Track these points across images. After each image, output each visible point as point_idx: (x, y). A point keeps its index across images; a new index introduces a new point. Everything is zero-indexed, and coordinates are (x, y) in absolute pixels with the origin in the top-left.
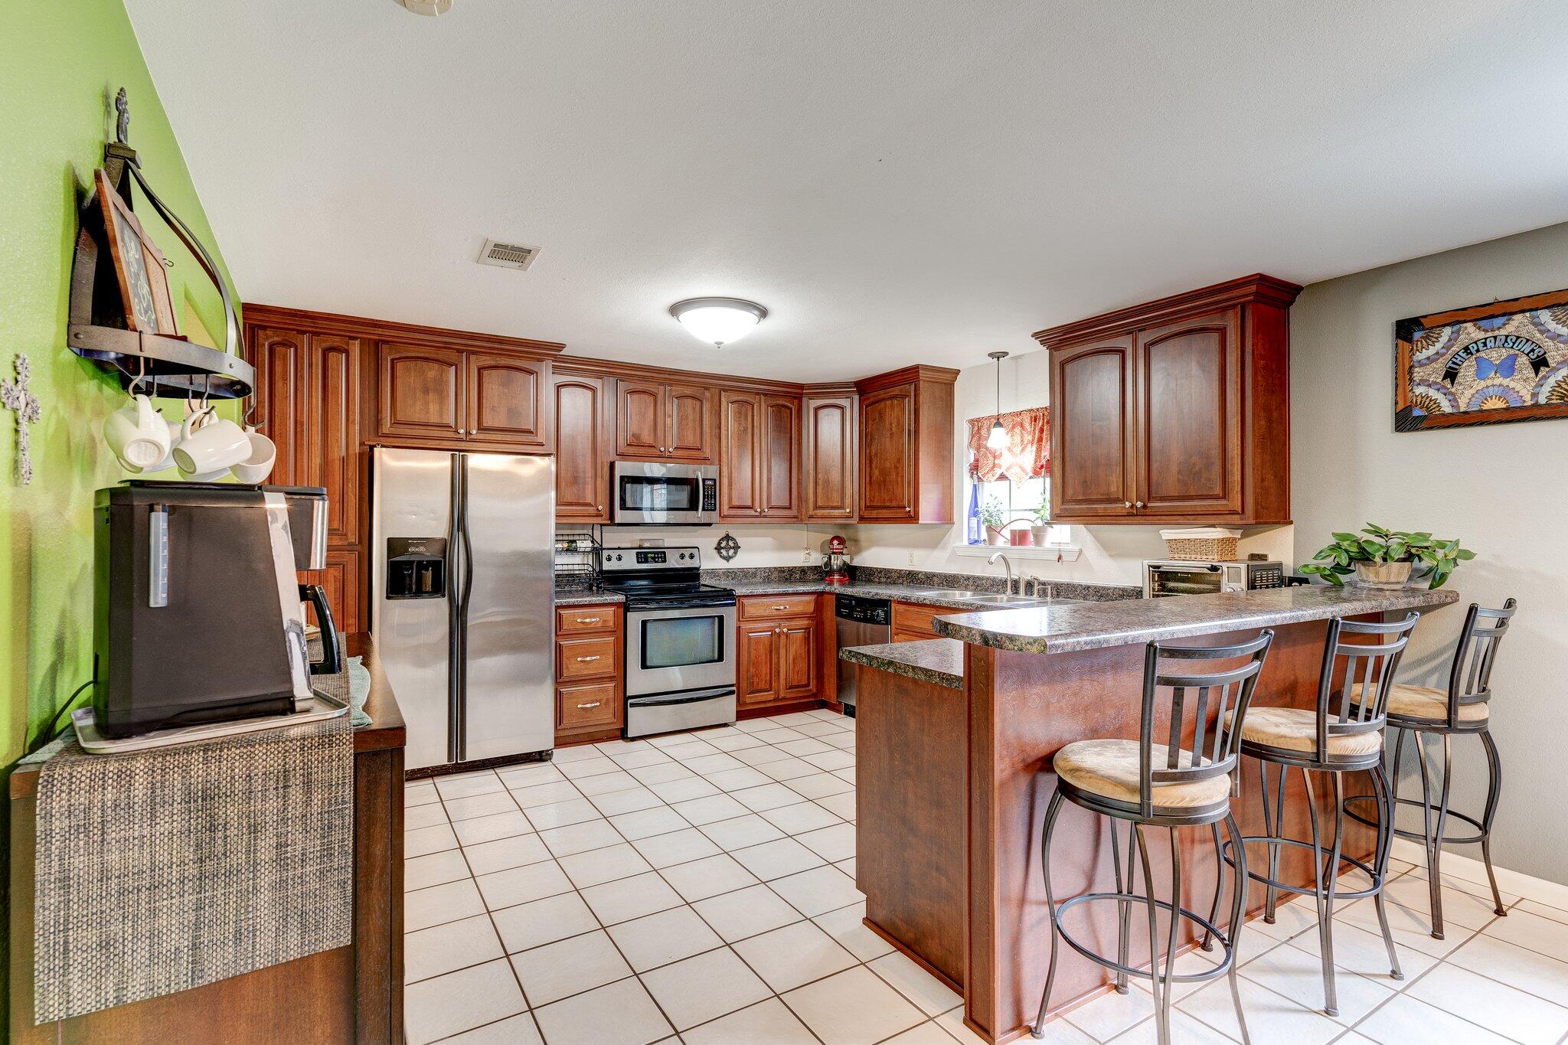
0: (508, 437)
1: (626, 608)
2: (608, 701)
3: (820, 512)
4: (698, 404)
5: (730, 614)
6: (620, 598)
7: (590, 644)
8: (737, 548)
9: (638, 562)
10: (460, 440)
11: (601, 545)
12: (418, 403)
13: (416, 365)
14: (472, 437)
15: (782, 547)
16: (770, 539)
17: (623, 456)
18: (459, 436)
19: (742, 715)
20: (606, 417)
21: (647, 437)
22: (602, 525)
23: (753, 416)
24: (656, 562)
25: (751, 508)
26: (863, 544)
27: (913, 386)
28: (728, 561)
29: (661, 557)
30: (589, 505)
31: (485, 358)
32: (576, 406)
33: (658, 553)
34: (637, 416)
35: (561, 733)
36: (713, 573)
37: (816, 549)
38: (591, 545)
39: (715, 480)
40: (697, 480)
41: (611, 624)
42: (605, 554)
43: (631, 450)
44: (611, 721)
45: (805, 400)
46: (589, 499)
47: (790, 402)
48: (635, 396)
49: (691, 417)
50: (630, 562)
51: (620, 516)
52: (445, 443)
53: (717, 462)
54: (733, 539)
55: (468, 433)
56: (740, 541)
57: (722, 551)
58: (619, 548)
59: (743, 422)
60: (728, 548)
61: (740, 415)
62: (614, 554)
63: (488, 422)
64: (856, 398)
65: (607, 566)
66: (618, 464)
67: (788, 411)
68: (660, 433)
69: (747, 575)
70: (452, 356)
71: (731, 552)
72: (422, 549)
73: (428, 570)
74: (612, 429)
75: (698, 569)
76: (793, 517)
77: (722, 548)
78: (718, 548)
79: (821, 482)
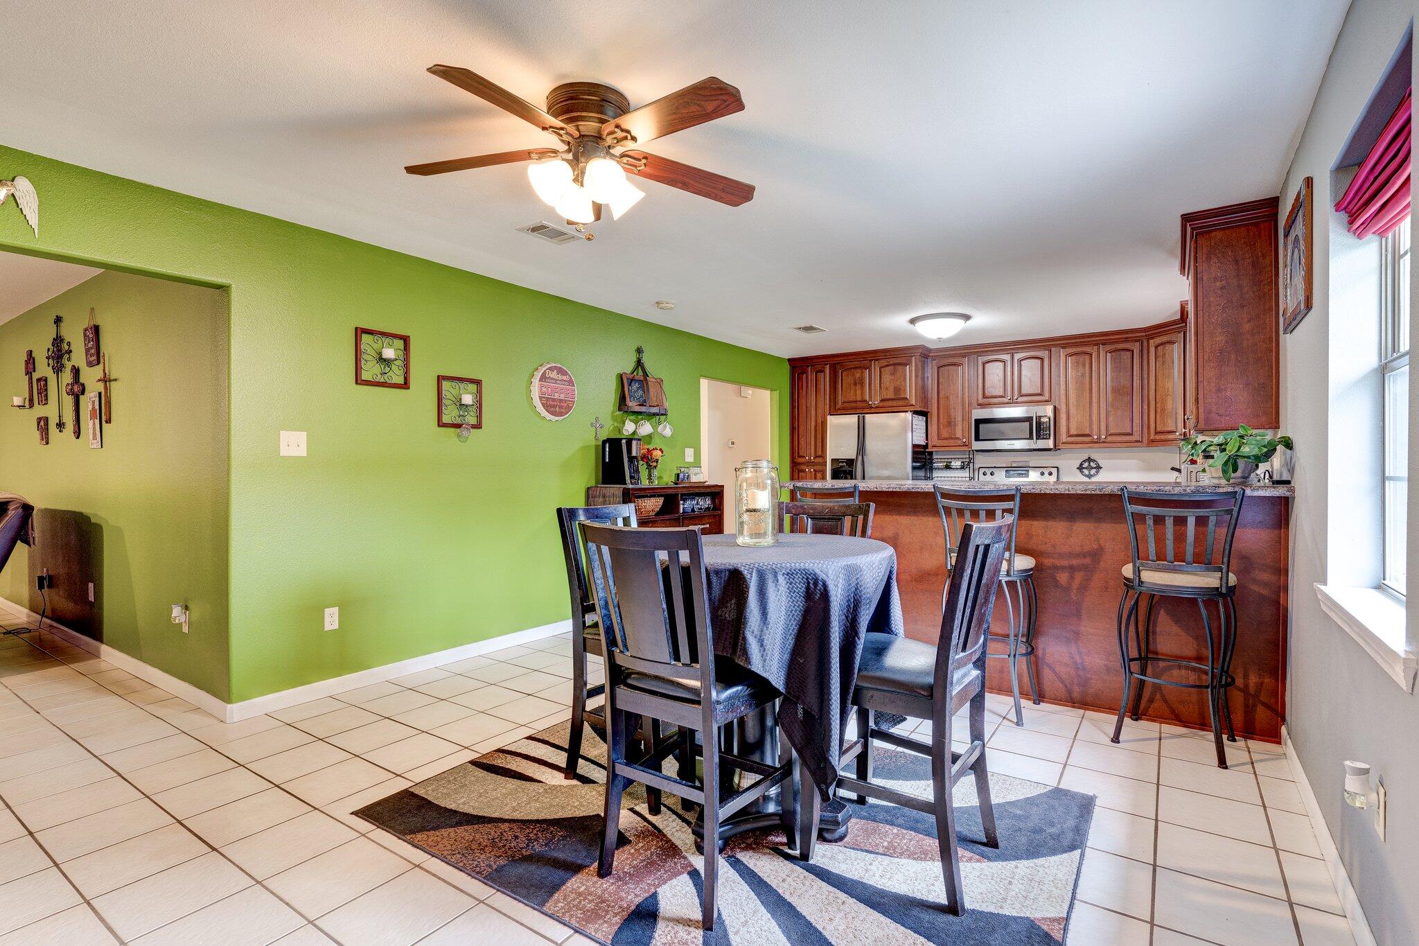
0: (895, 403)
3: (1159, 436)
4: (1040, 361)
8: (1099, 468)
9: (1007, 479)
10: (871, 408)
12: (852, 391)
13: (851, 372)
14: (877, 405)
15: (1150, 468)
16: (1134, 461)
18: (870, 406)
20: (970, 381)
23: (1092, 362)
25: (1091, 436)
28: (1089, 477)
29: (1025, 475)
30: (958, 439)
31: (883, 361)
33: (1022, 472)
39: (1048, 416)
40: (1032, 418)
42: (982, 471)
43: (987, 401)
45: (1144, 342)
46: (959, 435)
47: (1132, 344)
50: (1001, 478)
51: (975, 445)
52: (864, 410)
54: (1094, 461)
55: (874, 403)
56: (1101, 463)
57: (1084, 470)
59: (1081, 369)
60: (1090, 468)
61: (1077, 364)
62: (988, 471)
63: (884, 396)
67: (1130, 353)
68: (1009, 386)
70: (867, 364)
71: (1093, 472)
72: (845, 462)
74: (974, 388)
76: (1137, 442)
77: (1084, 468)
78: (1081, 468)
79: (1159, 411)
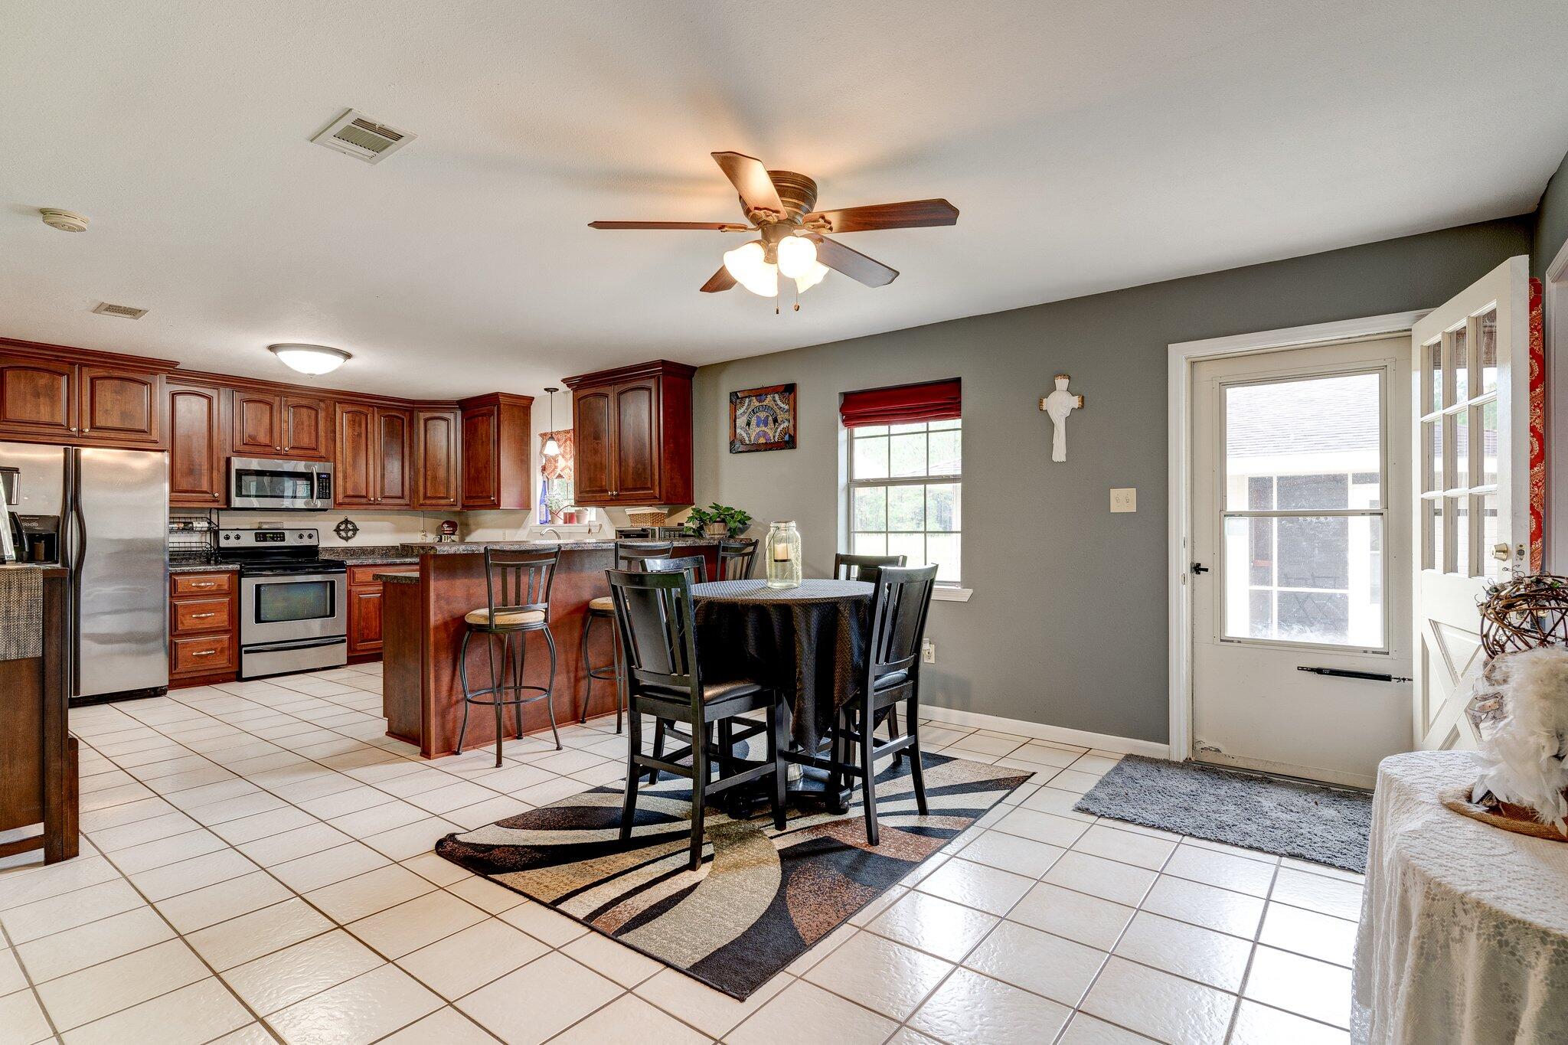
0: (122, 435)
1: (241, 574)
2: (222, 651)
3: (428, 502)
4: (313, 412)
5: (341, 581)
6: (237, 567)
7: (203, 604)
8: (355, 530)
9: (257, 541)
10: (73, 436)
11: (218, 526)
12: (29, 405)
13: (26, 374)
14: (84, 434)
15: (399, 530)
16: (386, 523)
17: (240, 453)
18: (71, 433)
19: (353, 660)
20: (222, 420)
21: (263, 438)
22: (218, 509)
23: (367, 424)
24: (275, 541)
25: (366, 497)
26: (473, 527)
27: (496, 408)
28: (347, 540)
29: (280, 537)
30: (206, 492)
31: (98, 370)
32: (191, 410)
33: (277, 533)
34: (255, 421)
35: (177, 677)
36: (332, 550)
37: (432, 532)
38: (207, 525)
39: (329, 474)
40: (312, 474)
41: (226, 587)
42: (222, 534)
43: (247, 448)
44: (225, 666)
45: (415, 413)
46: (205, 487)
47: (401, 413)
48: (251, 405)
49: (306, 423)
50: (248, 541)
51: (237, 502)
52: (56, 438)
53: (332, 460)
54: (351, 523)
55: (80, 431)
56: (358, 524)
57: (341, 532)
58: (238, 529)
59: (357, 428)
60: (347, 530)
61: (353, 423)
62: (232, 534)
63: (100, 421)
64: (459, 413)
65: (223, 543)
66: (233, 459)
67: (400, 421)
68: (276, 435)
69: (364, 551)
70: (66, 368)
71: (350, 533)
72: (35, 524)
73: (41, 542)
74: (229, 430)
75: (317, 546)
76: (406, 505)
77: (341, 530)
78: (338, 530)
79: (429, 478)
